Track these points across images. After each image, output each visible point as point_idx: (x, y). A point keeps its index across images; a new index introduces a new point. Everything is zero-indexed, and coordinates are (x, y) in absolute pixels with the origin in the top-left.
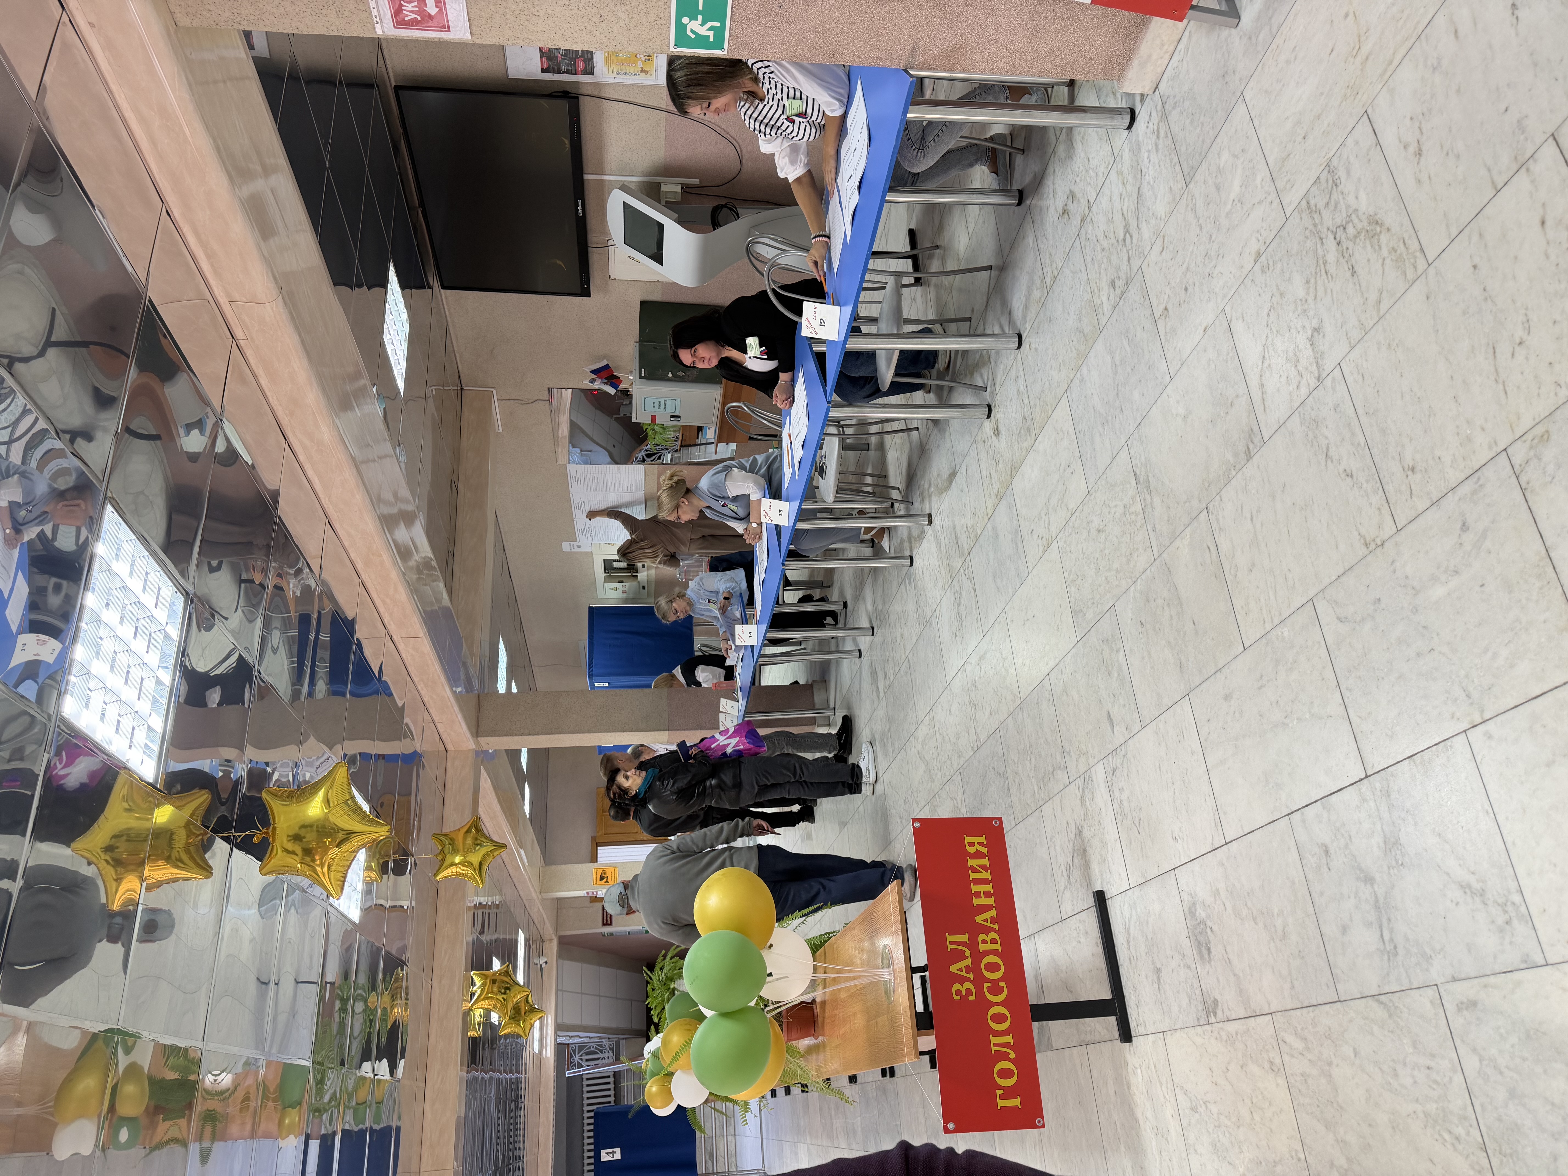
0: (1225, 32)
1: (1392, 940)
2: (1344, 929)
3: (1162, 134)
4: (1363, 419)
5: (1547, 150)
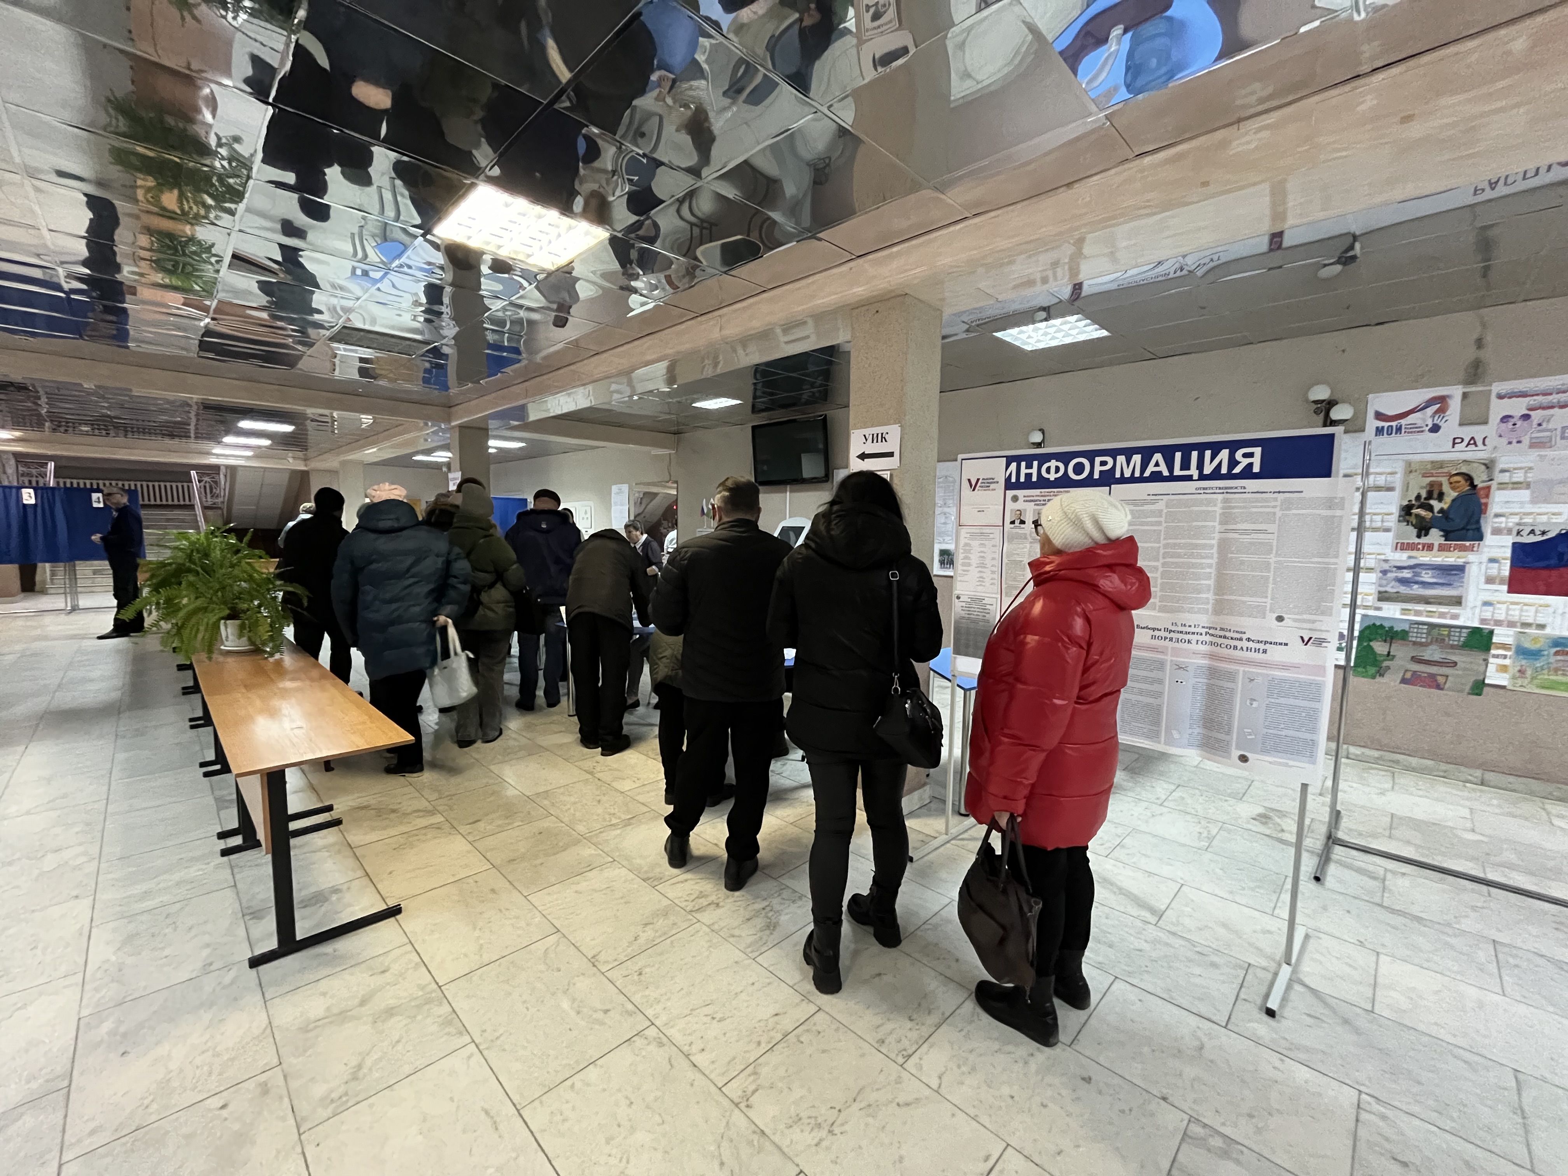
1: (316, 1027)
2: (324, 994)
4: (668, 941)
5: (813, 1009)
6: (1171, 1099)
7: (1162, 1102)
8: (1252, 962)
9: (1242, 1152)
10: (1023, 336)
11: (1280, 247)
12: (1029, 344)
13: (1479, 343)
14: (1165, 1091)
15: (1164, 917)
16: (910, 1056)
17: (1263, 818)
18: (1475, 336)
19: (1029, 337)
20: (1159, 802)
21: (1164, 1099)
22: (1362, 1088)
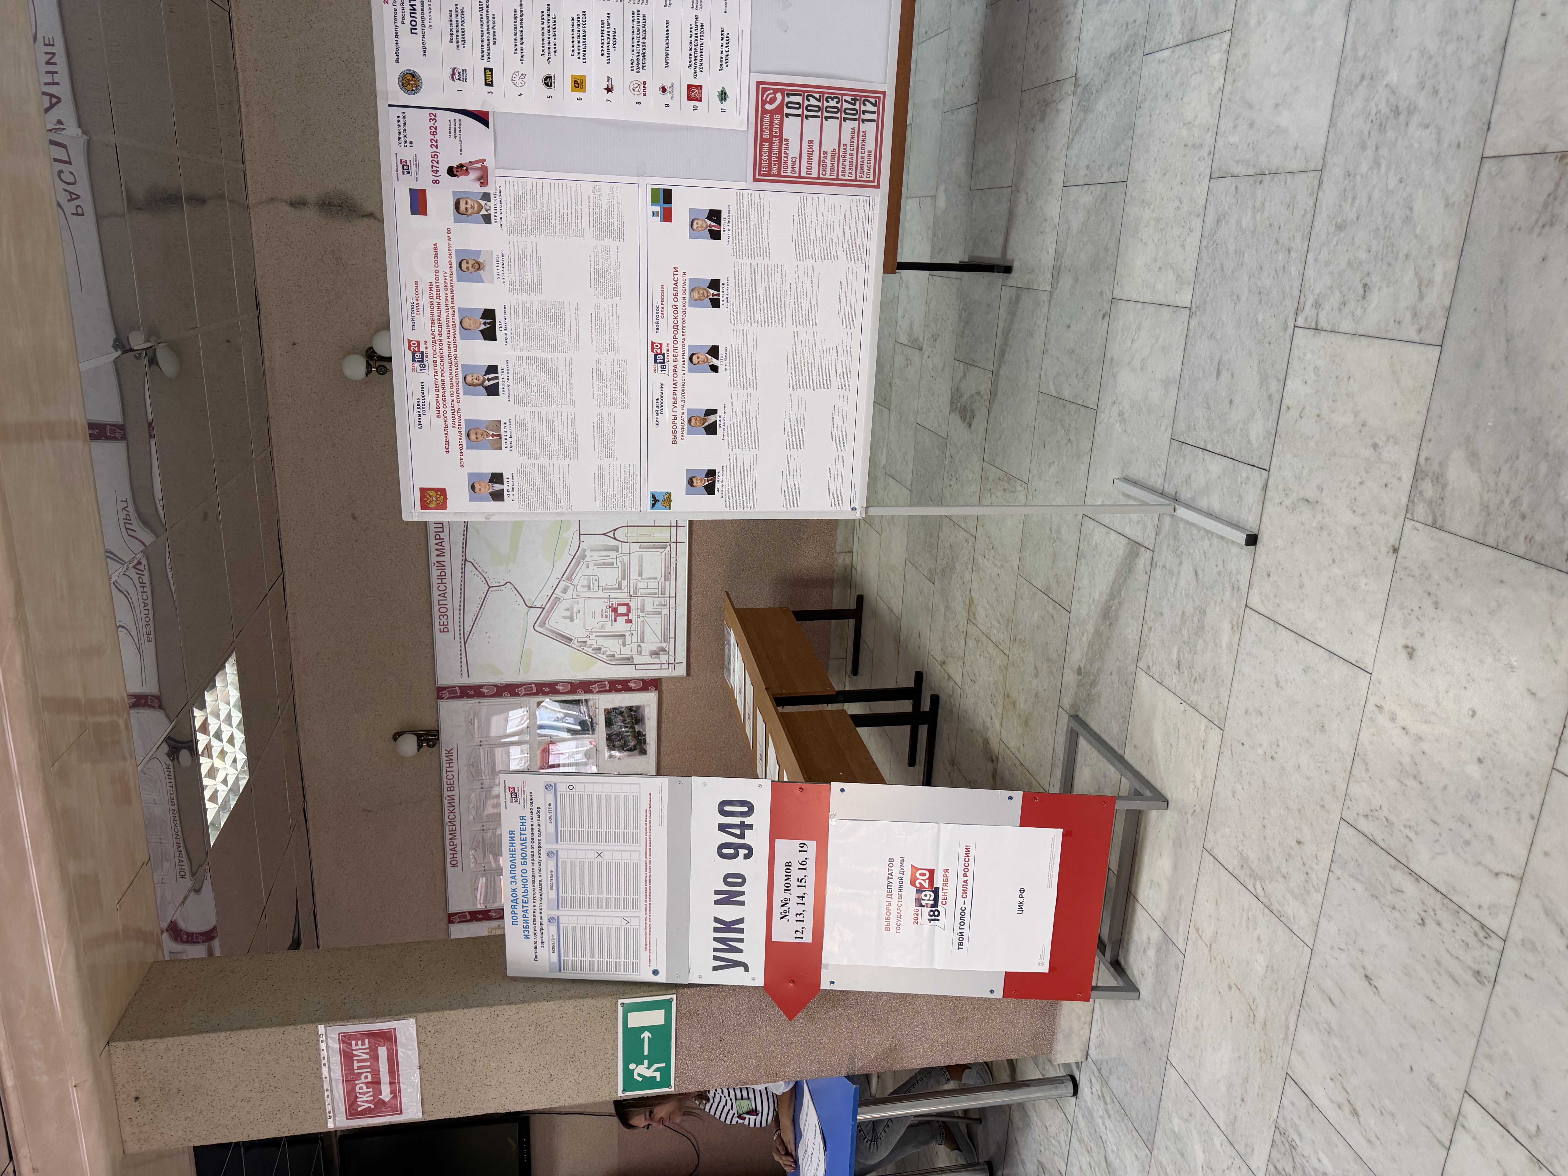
0: (1131, 1004)
3: (1108, 1100)
5: (1469, 1107)
6: (1392, 541)
7: (1402, 552)
8: (1168, 434)
9: (1427, 459)
10: (223, 791)
11: (122, 427)
12: (237, 780)
13: (298, 203)
14: (1384, 550)
15: (1139, 540)
16: (1483, 926)
17: (966, 414)
18: (288, 209)
19: (225, 782)
20: (971, 540)
21: (1395, 550)
22: (1291, 325)
